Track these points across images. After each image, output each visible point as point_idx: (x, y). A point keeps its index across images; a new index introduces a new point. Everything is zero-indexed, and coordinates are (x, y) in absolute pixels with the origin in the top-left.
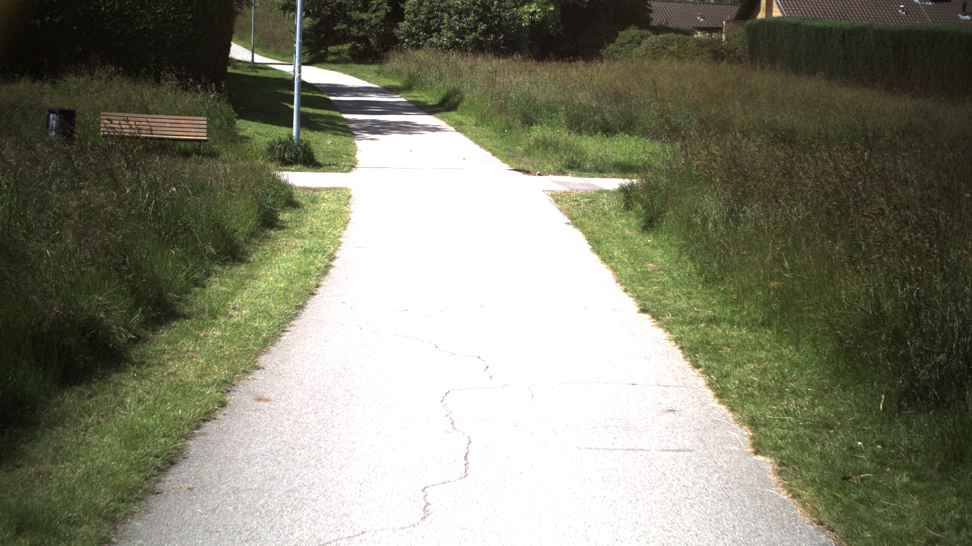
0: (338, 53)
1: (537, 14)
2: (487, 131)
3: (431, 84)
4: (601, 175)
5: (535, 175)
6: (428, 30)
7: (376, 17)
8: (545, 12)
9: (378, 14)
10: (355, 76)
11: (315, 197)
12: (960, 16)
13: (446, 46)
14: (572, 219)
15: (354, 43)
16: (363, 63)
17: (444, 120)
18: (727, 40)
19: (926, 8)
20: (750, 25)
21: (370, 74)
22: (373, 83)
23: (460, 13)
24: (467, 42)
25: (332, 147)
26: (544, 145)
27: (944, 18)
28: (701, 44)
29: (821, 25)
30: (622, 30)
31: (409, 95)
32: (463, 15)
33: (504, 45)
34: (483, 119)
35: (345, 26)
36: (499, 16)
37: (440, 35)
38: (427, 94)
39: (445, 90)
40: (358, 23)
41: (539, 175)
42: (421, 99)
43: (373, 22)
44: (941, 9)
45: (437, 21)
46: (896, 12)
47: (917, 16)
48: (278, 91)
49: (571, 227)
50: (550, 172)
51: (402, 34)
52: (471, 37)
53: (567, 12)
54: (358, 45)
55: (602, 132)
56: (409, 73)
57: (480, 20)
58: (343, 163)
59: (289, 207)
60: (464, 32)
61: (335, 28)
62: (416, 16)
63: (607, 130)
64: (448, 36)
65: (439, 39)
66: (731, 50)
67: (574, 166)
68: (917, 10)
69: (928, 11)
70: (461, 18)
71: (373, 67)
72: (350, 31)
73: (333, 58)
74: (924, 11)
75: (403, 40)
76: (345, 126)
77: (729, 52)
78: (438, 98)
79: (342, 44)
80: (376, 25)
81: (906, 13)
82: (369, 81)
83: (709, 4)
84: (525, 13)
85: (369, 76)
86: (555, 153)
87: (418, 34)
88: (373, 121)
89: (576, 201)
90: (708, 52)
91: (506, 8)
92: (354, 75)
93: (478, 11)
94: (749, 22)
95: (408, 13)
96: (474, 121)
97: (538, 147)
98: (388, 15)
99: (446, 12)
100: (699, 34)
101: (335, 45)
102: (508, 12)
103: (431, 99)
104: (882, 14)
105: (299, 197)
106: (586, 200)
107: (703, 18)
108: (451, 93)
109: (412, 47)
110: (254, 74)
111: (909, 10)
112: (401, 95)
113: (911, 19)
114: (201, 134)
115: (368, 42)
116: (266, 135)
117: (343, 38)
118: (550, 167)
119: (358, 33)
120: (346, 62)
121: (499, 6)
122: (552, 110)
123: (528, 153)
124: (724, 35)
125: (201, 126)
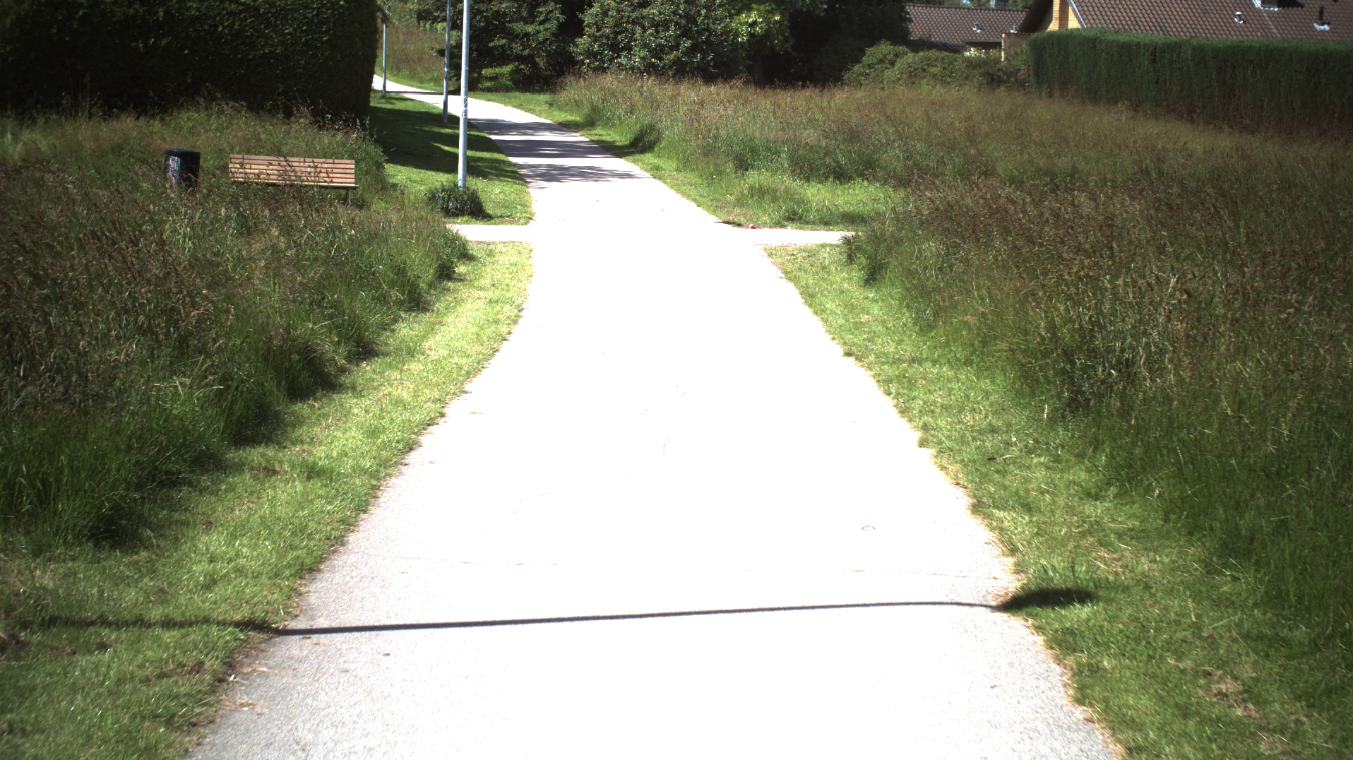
0: (494, 78)
1: (757, 25)
2: (692, 177)
3: (620, 119)
4: (826, 227)
5: (748, 228)
6: (615, 49)
7: (546, 30)
8: (769, 23)
9: (547, 25)
10: (521, 109)
11: (491, 251)
12: (1316, 25)
13: (639, 68)
14: (786, 273)
15: (516, 64)
16: (529, 92)
17: (637, 165)
18: (1006, 58)
19: (1270, 15)
20: (1035, 40)
21: (539, 105)
22: (546, 118)
23: (656, 25)
24: (665, 64)
25: (502, 196)
26: (760, 193)
27: (1294, 28)
28: (971, 64)
29: (1127, 39)
30: (871, 46)
31: (589, 132)
32: (661, 29)
33: (714, 67)
34: (686, 163)
35: (504, 41)
36: (708, 30)
37: (631, 54)
38: (614, 132)
39: (638, 126)
40: (522, 38)
41: (752, 227)
42: (608, 139)
43: (541, 37)
44: (1291, 16)
45: (626, 36)
46: (1230, 21)
47: (1259, 26)
48: (425, 128)
49: (784, 281)
50: (765, 225)
51: (581, 54)
52: (672, 57)
53: (800, 23)
54: (522, 66)
55: (834, 178)
56: (592, 105)
57: (683, 35)
58: (518, 215)
59: (464, 260)
60: (662, 51)
61: (491, 45)
62: (599, 30)
63: (841, 176)
64: (642, 55)
65: (630, 60)
66: (1012, 73)
67: (795, 217)
68: (1258, 18)
69: (1274, 19)
70: (657, 32)
71: (543, 97)
72: (511, 48)
73: (488, 84)
74: (1267, 19)
75: (583, 61)
76: (516, 172)
77: (1009, 75)
78: (628, 136)
79: (501, 66)
80: (545, 40)
81: (1244, 22)
82: (539, 115)
83: (989, 10)
84: (742, 24)
85: (538, 108)
86: (773, 202)
87: (601, 54)
88: (549, 166)
89: (793, 255)
90: (981, 75)
91: (716, 19)
92: (520, 106)
93: (680, 23)
94: (1034, 36)
95: (588, 25)
96: (674, 166)
97: (752, 196)
98: (561, 26)
99: (639, 24)
100: (972, 53)
101: (491, 67)
102: (718, 24)
103: (618, 137)
104: (1212, 24)
105: (474, 250)
106: (804, 254)
107: (981, 29)
108: (646, 131)
109: (595, 70)
110: (389, 106)
111: (1248, 17)
112: (582, 132)
113: (1251, 30)
114: (348, 180)
115: (535, 65)
116: (422, 182)
117: (502, 57)
118: (766, 218)
119: (522, 50)
120: (507, 89)
121: (706, 17)
122: (773, 151)
123: (740, 202)
124: (1003, 54)
125: (348, 171)
